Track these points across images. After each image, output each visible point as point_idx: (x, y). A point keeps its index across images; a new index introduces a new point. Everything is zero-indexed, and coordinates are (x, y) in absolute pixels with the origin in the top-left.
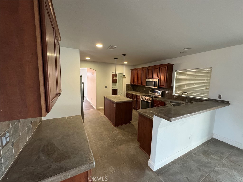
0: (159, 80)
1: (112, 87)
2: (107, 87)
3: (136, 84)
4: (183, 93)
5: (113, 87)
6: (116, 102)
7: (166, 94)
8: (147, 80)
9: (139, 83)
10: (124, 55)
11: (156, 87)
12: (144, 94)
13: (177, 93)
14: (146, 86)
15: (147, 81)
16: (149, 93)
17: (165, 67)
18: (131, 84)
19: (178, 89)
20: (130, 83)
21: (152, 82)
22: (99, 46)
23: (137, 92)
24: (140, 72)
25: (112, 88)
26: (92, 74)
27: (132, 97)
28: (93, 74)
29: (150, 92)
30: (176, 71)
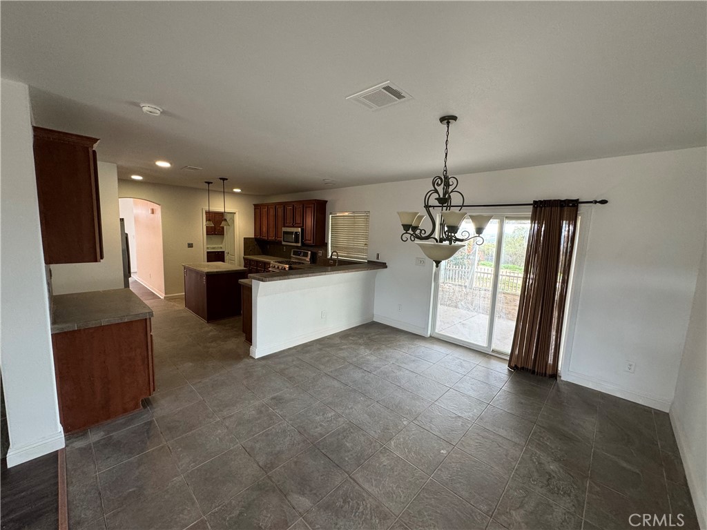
0: (302, 230)
1: (205, 247)
2: (192, 244)
3: (266, 238)
5: (208, 246)
6: (208, 272)
7: (319, 257)
8: (284, 229)
9: (272, 238)
10: (224, 179)
11: (300, 245)
12: (280, 259)
14: (283, 243)
15: (286, 233)
16: (290, 257)
17: (311, 205)
18: (256, 239)
19: (335, 247)
20: (252, 236)
21: (292, 233)
22: (163, 164)
23: (269, 257)
24: (272, 212)
25: (208, 248)
26: (150, 211)
27: (257, 266)
28: (153, 213)
29: (292, 255)
30: (331, 214)
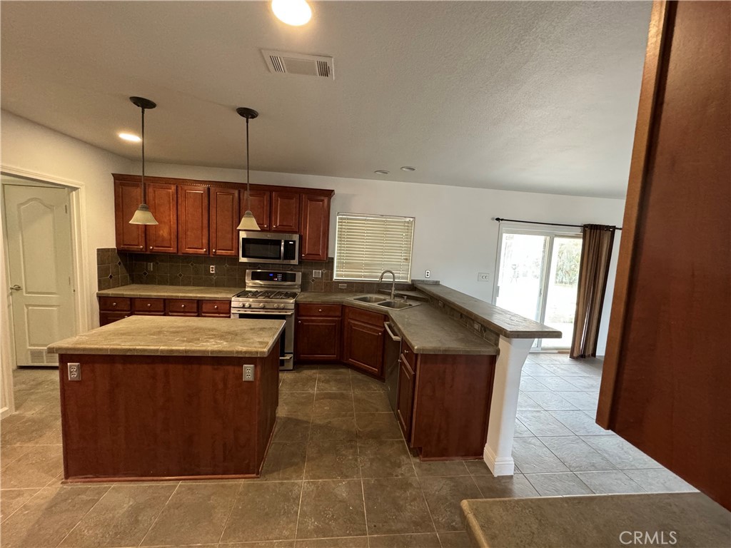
0: (300, 238)
3: (171, 250)
4: (384, 273)
7: (313, 281)
13: (342, 276)
14: (244, 256)
17: (322, 198)
18: (122, 251)
19: (346, 263)
29: (249, 279)
30: (338, 214)
